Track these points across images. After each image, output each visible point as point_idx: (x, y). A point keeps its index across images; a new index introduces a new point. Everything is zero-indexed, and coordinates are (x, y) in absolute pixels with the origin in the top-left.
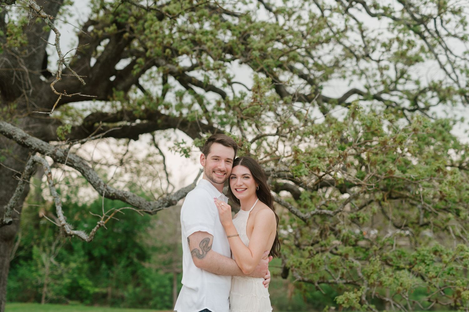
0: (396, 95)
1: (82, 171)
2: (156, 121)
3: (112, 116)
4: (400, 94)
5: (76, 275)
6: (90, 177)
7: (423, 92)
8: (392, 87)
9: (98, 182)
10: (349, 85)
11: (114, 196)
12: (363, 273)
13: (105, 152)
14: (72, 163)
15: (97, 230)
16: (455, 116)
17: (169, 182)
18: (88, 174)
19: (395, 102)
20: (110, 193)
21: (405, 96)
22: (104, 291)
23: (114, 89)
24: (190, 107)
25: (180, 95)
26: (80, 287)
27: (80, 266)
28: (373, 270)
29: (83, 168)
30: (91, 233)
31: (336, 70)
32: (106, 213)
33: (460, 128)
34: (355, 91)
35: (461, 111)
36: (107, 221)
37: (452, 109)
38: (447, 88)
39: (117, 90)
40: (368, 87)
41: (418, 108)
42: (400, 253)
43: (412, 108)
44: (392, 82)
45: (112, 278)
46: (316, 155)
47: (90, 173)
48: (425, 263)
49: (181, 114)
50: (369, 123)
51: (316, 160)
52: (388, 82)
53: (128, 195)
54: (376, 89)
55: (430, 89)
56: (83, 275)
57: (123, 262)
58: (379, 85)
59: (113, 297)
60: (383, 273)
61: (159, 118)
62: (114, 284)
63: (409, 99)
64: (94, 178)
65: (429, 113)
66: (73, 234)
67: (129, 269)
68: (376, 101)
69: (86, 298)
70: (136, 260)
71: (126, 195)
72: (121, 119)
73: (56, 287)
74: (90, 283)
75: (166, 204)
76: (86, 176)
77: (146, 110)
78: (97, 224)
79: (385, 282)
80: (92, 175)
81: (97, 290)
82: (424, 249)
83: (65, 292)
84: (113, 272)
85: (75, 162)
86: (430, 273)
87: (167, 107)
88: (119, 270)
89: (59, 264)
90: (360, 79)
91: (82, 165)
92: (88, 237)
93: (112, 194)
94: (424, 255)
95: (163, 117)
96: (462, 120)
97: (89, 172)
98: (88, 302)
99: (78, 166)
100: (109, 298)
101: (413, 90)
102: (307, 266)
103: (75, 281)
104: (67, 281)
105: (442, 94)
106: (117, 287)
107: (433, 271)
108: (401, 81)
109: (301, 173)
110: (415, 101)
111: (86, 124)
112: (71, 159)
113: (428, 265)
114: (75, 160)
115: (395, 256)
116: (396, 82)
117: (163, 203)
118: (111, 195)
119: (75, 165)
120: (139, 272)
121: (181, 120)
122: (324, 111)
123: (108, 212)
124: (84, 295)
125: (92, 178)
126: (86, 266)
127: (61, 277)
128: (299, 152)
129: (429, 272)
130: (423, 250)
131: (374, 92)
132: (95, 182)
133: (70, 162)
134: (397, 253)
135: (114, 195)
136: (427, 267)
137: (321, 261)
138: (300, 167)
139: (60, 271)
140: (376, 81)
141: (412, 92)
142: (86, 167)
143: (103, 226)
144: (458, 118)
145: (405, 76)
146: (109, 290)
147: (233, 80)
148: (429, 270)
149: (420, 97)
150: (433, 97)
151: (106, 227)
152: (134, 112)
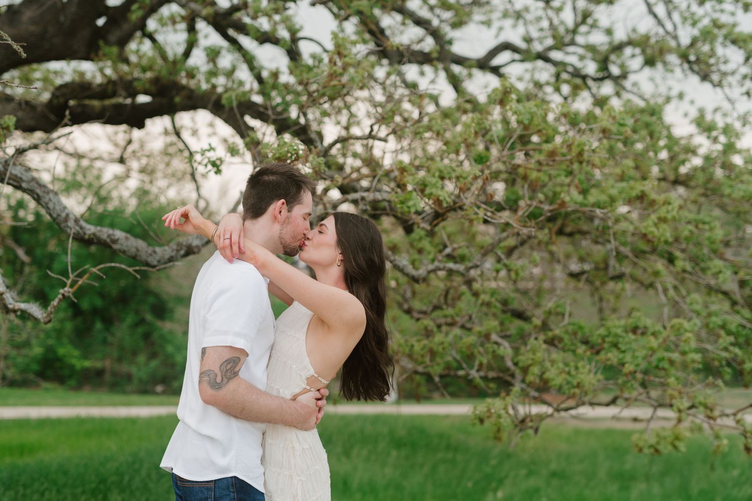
0: (574, 53)
1: (36, 196)
2: (172, 99)
3: (98, 90)
4: (581, 51)
5: (51, 342)
6: (51, 205)
7: (618, 48)
8: (567, 39)
9: (64, 215)
10: (497, 36)
11: (92, 239)
12: (516, 364)
13: (98, 138)
14: (18, 182)
15: (59, 303)
16: (670, 89)
17: (199, 195)
18: (46, 200)
19: (572, 65)
20: (85, 234)
21: (589, 55)
22: (99, 365)
23: (101, 43)
24: (230, 73)
25: (213, 54)
26: (59, 359)
27: (58, 326)
28: (533, 359)
29: (38, 191)
30: (49, 309)
31: (476, 9)
32: (75, 274)
33: (677, 109)
34: (506, 46)
35: (679, 81)
36: (76, 287)
37: (664, 79)
38: (657, 42)
39: (108, 43)
40: (528, 40)
41: (609, 76)
42: (576, 327)
43: (600, 75)
44: (567, 31)
45: (111, 345)
46: (437, 174)
47: (50, 200)
48: (618, 349)
49: (214, 87)
50: (528, 119)
51: (437, 182)
52: (562, 30)
53: (116, 237)
54: (541, 43)
55: (630, 43)
56: (65, 340)
57: (130, 319)
58: (546, 37)
59: (115, 374)
60: (548, 364)
61: (177, 94)
62: (115, 354)
63: (594, 59)
64: (58, 208)
65: (628, 84)
66: (19, 310)
67: (140, 330)
68: (540, 63)
69: (70, 377)
70: (149, 317)
71: (112, 237)
72: (114, 94)
73: (20, 360)
74: (76, 353)
75: (182, 252)
76: (43, 204)
77: (156, 81)
78: (59, 293)
79: (553, 379)
80: (54, 204)
81: (87, 364)
82: (617, 324)
83: (35, 367)
84: (113, 335)
85: (23, 181)
86: (627, 366)
87: (191, 75)
88: (123, 331)
89: (24, 323)
90: (514, 26)
91: (36, 185)
92: (45, 315)
93: (90, 235)
94: (616, 335)
95: (184, 93)
96: (681, 96)
97: (47, 198)
98: (73, 382)
99: (29, 187)
100: (107, 377)
101: (602, 44)
102: (422, 352)
103: (50, 350)
104: (37, 350)
105: (649, 51)
106: (120, 360)
107: (631, 363)
108: (583, 29)
109: (409, 207)
110: (604, 63)
111: (55, 101)
112: (16, 176)
113: (624, 352)
114: (24, 178)
115: (567, 332)
116: (574, 31)
117: (178, 251)
118: (87, 237)
119: (24, 185)
120: (155, 336)
121: (214, 98)
122: (455, 82)
123: (78, 272)
124: (66, 372)
125: (54, 208)
126: (69, 326)
127: (27, 344)
128: (406, 171)
129: (623, 364)
130: (615, 327)
131: (538, 47)
132: (59, 215)
133: (14, 181)
134: (570, 328)
135: (92, 237)
136: (621, 356)
137: (446, 345)
138: (408, 196)
139: (24, 336)
140: (541, 30)
141: (600, 48)
142: (43, 189)
143: (69, 297)
144: (674, 93)
145: (589, 21)
146: (107, 364)
147: (300, 35)
148: (625, 360)
149: (613, 57)
150: (633, 56)
151: (75, 297)
152: (136, 84)
